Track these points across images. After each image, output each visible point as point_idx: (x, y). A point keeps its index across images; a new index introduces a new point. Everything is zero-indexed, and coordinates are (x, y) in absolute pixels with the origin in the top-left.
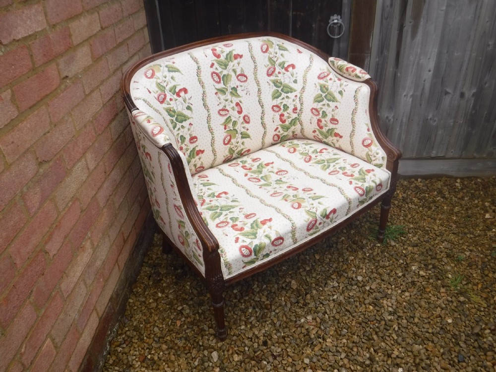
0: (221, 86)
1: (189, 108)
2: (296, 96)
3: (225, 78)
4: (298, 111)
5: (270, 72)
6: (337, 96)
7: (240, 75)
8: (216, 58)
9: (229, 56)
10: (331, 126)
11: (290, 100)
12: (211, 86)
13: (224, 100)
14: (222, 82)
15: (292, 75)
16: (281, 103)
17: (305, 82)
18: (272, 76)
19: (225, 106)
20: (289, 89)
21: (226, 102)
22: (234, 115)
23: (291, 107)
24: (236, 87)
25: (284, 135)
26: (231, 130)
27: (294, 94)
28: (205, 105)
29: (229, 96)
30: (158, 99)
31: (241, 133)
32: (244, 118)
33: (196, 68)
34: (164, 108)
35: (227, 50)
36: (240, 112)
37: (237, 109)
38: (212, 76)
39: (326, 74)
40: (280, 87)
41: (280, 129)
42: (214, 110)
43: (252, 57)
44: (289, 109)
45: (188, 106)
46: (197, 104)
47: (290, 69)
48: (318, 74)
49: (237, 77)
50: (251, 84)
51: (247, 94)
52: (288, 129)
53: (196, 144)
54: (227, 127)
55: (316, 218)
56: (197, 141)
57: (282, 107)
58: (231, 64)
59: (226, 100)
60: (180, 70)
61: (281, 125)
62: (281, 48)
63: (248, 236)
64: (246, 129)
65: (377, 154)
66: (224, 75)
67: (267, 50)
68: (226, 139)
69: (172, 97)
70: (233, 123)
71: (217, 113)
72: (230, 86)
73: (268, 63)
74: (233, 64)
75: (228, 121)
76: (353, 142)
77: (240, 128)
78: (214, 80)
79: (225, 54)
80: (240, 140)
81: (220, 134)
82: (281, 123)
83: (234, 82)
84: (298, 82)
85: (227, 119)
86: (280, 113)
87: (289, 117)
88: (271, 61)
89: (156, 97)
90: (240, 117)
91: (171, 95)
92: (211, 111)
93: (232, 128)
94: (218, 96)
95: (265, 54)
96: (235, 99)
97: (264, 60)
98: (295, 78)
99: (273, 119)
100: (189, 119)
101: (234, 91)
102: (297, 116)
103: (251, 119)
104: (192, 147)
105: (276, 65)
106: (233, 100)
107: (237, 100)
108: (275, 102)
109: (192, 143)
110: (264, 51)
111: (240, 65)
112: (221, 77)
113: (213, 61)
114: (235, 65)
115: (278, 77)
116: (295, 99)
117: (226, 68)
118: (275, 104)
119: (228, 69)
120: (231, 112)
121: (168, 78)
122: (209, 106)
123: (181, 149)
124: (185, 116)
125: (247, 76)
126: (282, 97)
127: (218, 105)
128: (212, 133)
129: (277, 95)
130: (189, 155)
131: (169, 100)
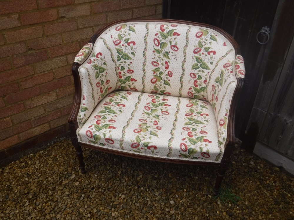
0: (159, 48)
1: (133, 53)
2: (209, 73)
3: (163, 44)
4: (207, 83)
5: (196, 51)
6: (224, 82)
7: (173, 46)
8: (161, 31)
9: (170, 32)
10: (215, 101)
11: (204, 74)
12: (151, 46)
14: (160, 46)
15: (211, 58)
16: (197, 73)
17: (216, 66)
18: (197, 54)
19: (158, 61)
20: (205, 67)
22: (162, 68)
23: (203, 79)
24: (168, 52)
25: (195, 94)
26: (157, 76)
27: (208, 71)
28: (144, 56)
29: (162, 56)
30: (114, 43)
31: (164, 81)
32: (168, 72)
33: (146, 33)
34: (116, 48)
35: (171, 28)
36: (167, 68)
37: (165, 65)
38: (154, 41)
39: (228, 65)
40: (200, 63)
41: (193, 89)
42: (150, 60)
43: (187, 38)
44: (202, 80)
45: (133, 52)
46: (139, 53)
47: (212, 54)
48: (224, 64)
49: (171, 47)
50: (180, 54)
51: (175, 59)
52: (199, 92)
53: (132, 74)
54: (155, 73)
55: (139, 143)
56: (133, 73)
57: (197, 76)
58: (170, 37)
59: (159, 58)
60: (136, 31)
61: (194, 87)
62: (212, 38)
63: (96, 128)
64: (168, 79)
65: (222, 134)
66: (163, 43)
67: (201, 36)
68: (153, 80)
69: (124, 44)
70: (160, 72)
71: (151, 63)
72: (164, 50)
73: (197, 45)
74: (171, 38)
75: (157, 70)
77: (164, 77)
78: (155, 43)
79: (168, 30)
80: (163, 85)
81: (150, 75)
83: (168, 49)
84: (213, 64)
86: (195, 79)
87: (200, 85)
88: (200, 43)
89: (114, 41)
90: (166, 71)
92: (147, 60)
93: (158, 75)
94: (154, 53)
95: (198, 39)
96: (166, 59)
97: (195, 42)
98: (212, 61)
99: (189, 81)
100: (131, 59)
101: (166, 54)
102: (206, 86)
103: (173, 75)
104: (128, 75)
105: (203, 48)
106: (164, 59)
107: (167, 60)
108: (193, 71)
109: (129, 73)
110: (198, 36)
111: (176, 40)
112: (160, 43)
113: (159, 32)
114: (172, 39)
115: (201, 56)
116: (207, 74)
117: (165, 39)
118: (193, 73)
119: (166, 39)
120: (160, 66)
121: (127, 34)
122: (146, 57)
123: (120, 73)
124: (128, 57)
125: (179, 48)
126: (199, 70)
127: (153, 58)
128: (144, 73)
129: (196, 67)
130: (125, 78)
131: (121, 45)
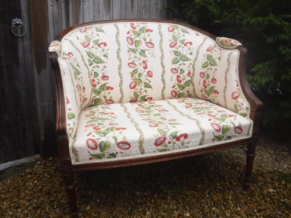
0: (133, 47)
1: (105, 56)
2: (191, 64)
3: (137, 43)
4: (191, 75)
5: (172, 45)
6: (217, 61)
7: (148, 43)
8: (132, 29)
9: (142, 30)
10: (212, 85)
11: (186, 67)
12: (125, 46)
13: (134, 57)
14: (134, 44)
15: (189, 49)
16: (179, 67)
17: (198, 54)
18: (173, 48)
19: (134, 62)
20: (185, 58)
21: (135, 59)
22: (141, 69)
23: (186, 72)
24: (144, 50)
25: (180, 92)
26: (136, 79)
27: (189, 62)
28: (118, 57)
29: (138, 55)
30: (83, 45)
31: (145, 83)
32: (148, 72)
33: (116, 32)
34: (85, 51)
35: (142, 26)
36: (145, 68)
37: (143, 65)
38: (127, 40)
39: (212, 48)
40: (179, 56)
41: (177, 87)
42: (125, 62)
43: (160, 33)
44: (185, 73)
45: (105, 54)
46: (112, 54)
47: (188, 45)
48: (207, 48)
49: (146, 44)
50: (156, 50)
51: (152, 56)
52: (183, 88)
53: (107, 81)
54: (134, 76)
55: (165, 136)
56: (108, 79)
57: (179, 71)
59: (136, 58)
60: (105, 31)
61: (177, 84)
62: (184, 31)
63: (99, 133)
64: (149, 81)
65: (242, 105)
66: (137, 41)
67: (173, 30)
68: (132, 84)
69: (94, 46)
70: (139, 74)
71: (127, 64)
72: (140, 49)
73: (172, 39)
74: (144, 35)
75: (135, 72)
76: (226, 96)
77: (144, 79)
78: (128, 42)
79: (139, 28)
80: (144, 89)
81: (128, 80)
82: (178, 83)
83: (143, 46)
84: (193, 54)
85: (134, 70)
86: (177, 74)
87: (184, 79)
88: (174, 37)
89: (82, 43)
90: (145, 71)
91: (93, 45)
92: (122, 62)
93: (137, 78)
94: (129, 53)
95: (171, 33)
96: (143, 58)
97: (169, 36)
98: (191, 51)
99: (171, 78)
100: (104, 63)
101: (143, 52)
102: (190, 79)
103: (153, 74)
104: (103, 82)
106: (141, 58)
107: (144, 59)
108: (174, 66)
109: (104, 80)
110: (170, 30)
111: (150, 36)
112: (134, 41)
113: (130, 30)
114: (146, 36)
115: (178, 49)
116: (190, 66)
117: (138, 36)
118: (174, 68)
119: (140, 37)
120: (138, 66)
121: (95, 35)
122: (121, 58)
123: (93, 80)
124: (101, 60)
125: (154, 44)
126: (180, 63)
127: (129, 59)
128: (121, 78)
129: (176, 61)
130: (100, 87)
131: (91, 47)
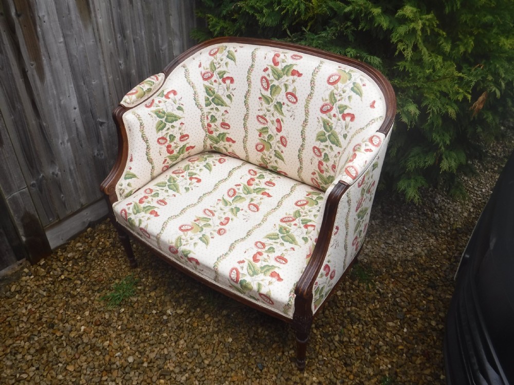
0: (267, 93)
1: (229, 97)
2: (339, 153)
3: (274, 88)
5: (325, 109)
7: (290, 93)
8: (273, 64)
9: (287, 69)
11: (333, 154)
12: (257, 89)
13: (266, 109)
14: (269, 90)
15: (346, 127)
16: (324, 149)
18: (325, 115)
19: (266, 116)
20: (336, 141)
21: (267, 113)
22: (272, 129)
24: (282, 103)
26: (264, 140)
27: (338, 149)
28: (246, 103)
29: (272, 109)
30: (203, 76)
31: (275, 151)
32: (282, 138)
33: (250, 64)
34: (204, 85)
35: (290, 61)
36: (279, 130)
37: (276, 124)
38: (262, 80)
40: (329, 132)
41: (317, 176)
42: (254, 112)
43: (312, 82)
44: (329, 162)
45: (229, 95)
46: (239, 97)
47: (348, 119)
49: (287, 94)
50: (299, 109)
51: (291, 116)
53: (228, 131)
54: (262, 136)
56: (229, 129)
57: (323, 154)
58: (285, 78)
59: (268, 111)
60: (236, 60)
61: (318, 172)
62: (355, 89)
64: (281, 150)
66: (274, 85)
67: (336, 82)
68: (259, 146)
69: (217, 80)
70: (269, 135)
71: (255, 117)
72: (276, 99)
73: (328, 98)
74: (289, 78)
75: (264, 131)
78: (262, 85)
79: (284, 65)
80: (274, 158)
81: (254, 139)
83: (281, 97)
84: (346, 139)
85: (264, 128)
86: (320, 159)
87: (327, 171)
88: (332, 96)
89: (203, 73)
90: (277, 134)
91: (217, 78)
92: (250, 112)
93: (266, 140)
94: (261, 102)
95: (330, 86)
96: (278, 114)
98: (346, 133)
99: (312, 160)
100: (226, 106)
101: (279, 105)
102: (334, 176)
103: (288, 144)
104: (222, 131)
105: (336, 105)
106: (275, 113)
107: (280, 117)
108: (318, 144)
109: (223, 127)
110: (331, 81)
111: (295, 84)
112: (270, 86)
113: (269, 66)
114: (289, 81)
115: (331, 119)
116: (337, 155)
117: (278, 79)
118: (318, 147)
119: (280, 80)
120: (270, 124)
121: (223, 63)
122: (249, 106)
123: (209, 125)
124: (223, 102)
125: (298, 99)
126: (326, 144)
127: (259, 110)
128: (246, 132)
129: (322, 138)
130: (217, 135)
131: (213, 81)
